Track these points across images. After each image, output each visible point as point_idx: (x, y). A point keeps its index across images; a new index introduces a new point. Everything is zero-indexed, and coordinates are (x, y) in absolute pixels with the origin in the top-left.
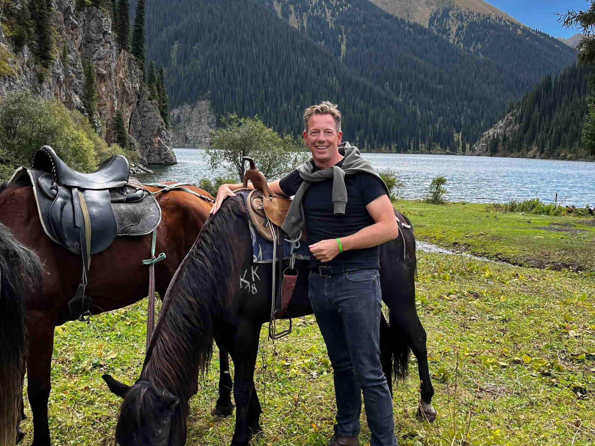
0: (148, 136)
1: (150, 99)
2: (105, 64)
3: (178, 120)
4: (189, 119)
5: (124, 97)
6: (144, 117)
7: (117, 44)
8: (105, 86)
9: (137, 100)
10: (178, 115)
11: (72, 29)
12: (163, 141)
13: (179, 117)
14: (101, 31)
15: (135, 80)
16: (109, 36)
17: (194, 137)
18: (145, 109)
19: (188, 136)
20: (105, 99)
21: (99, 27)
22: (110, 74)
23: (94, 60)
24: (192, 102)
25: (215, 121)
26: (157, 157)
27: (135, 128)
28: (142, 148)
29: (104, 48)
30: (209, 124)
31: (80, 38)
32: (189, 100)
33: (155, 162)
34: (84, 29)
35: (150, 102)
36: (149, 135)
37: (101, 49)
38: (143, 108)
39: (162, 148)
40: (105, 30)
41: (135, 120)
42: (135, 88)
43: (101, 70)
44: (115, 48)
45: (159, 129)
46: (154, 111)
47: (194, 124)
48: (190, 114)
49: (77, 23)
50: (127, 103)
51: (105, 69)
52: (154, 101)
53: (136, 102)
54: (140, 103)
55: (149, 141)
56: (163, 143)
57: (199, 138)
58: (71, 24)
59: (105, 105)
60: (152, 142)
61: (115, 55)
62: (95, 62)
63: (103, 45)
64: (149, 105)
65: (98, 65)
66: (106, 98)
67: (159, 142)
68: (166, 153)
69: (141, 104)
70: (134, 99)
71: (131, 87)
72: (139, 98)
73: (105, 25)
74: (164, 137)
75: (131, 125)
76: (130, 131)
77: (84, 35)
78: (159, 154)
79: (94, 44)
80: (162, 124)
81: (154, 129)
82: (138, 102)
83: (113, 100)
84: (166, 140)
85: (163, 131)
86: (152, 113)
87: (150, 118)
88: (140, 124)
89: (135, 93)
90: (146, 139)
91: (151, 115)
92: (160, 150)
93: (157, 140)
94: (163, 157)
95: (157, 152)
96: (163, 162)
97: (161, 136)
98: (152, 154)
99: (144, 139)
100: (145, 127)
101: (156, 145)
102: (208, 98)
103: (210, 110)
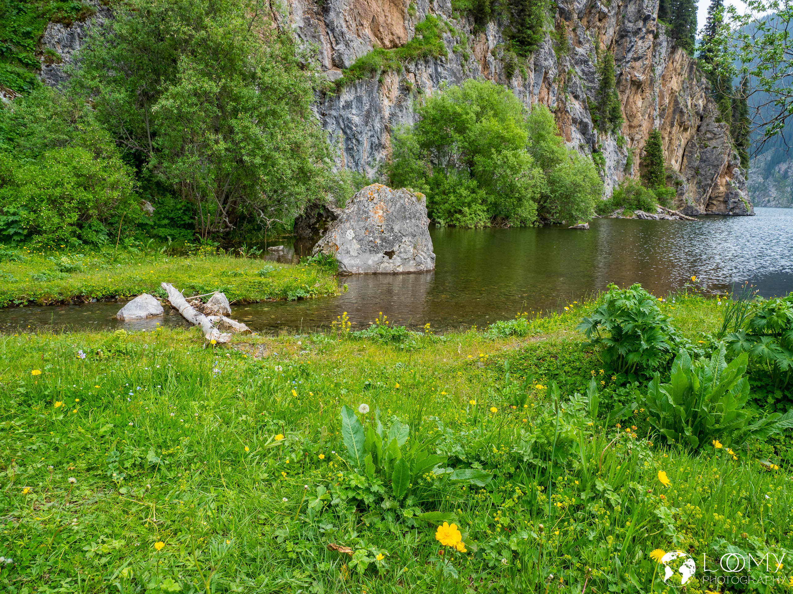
0: (709, 174)
1: (718, 120)
2: (644, 65)
5: (674, 118)
6: (706, 147)
7: (669, 39)
8: (643, 99)
9: (698, 122)
10: (786, 170)
11: (600, 20)
14: (640, 17)
15: (698, 95)
16: (652, 22)
18: (709, 135)
20: (641, 118)
21: (639, 11)
22: (652, 82)
23: (629, 61)
26: (722, 207)
27: (689, 163)
28: (699, 193)
29: (643, 42)
31: (611, 31)
33: (717, 212)
34: (618, 19)
35: (717, 124)
36: (711, 174)
37: (640, 43)
38: (706, 133)
39: (732, 194)
40: (647, 13)
41: (690, 152)
42: (696, 106)
43: (637, 75)
44: (665, 44)
45: (729, 166)
46: (722, 137)
49: (606, 10)
50: (681, 127)
51: (643, 73)
52: (723, 123)
53: (696, 125)
54: (702, 128)
55: (710, 182)
58: (599, 12)
59: (640, 126)
60: (716, 185)
61: (663, 55)
62: (628, 65)
63: (643, 38)
64: (716, 129)
65: (633, 68)
66: (642, 116)
67: (728, 184)
68: (737, 200)
69: (703, 128)
70: (694, 122)
71: (689, 104)
72: (701, 120)
73: (647, 6)
74: (737, 178)
75: (685, 160)
76: (683, 167)
77: (618, 28)
78: (725, 202)
79: (630, 38)
80: (735, 158)
81: (719, 163)
82: (699, 127)
83: (653, 119)
84: (739, 182)
85: (736, 169)
86: (718, 140)
87: (714, 148)
88: (698, 156)
89: (696, 112)
90: (705, 179)
91: (717, 143)
92: (727, 195)
93: (724, 181)
94: (731, 206)
95: (721, 199)
96: (731, 213)
97: (732, 176)
98: (715, 202)
99: (702, 178)
100: (705, 161)
101: (722, 189)
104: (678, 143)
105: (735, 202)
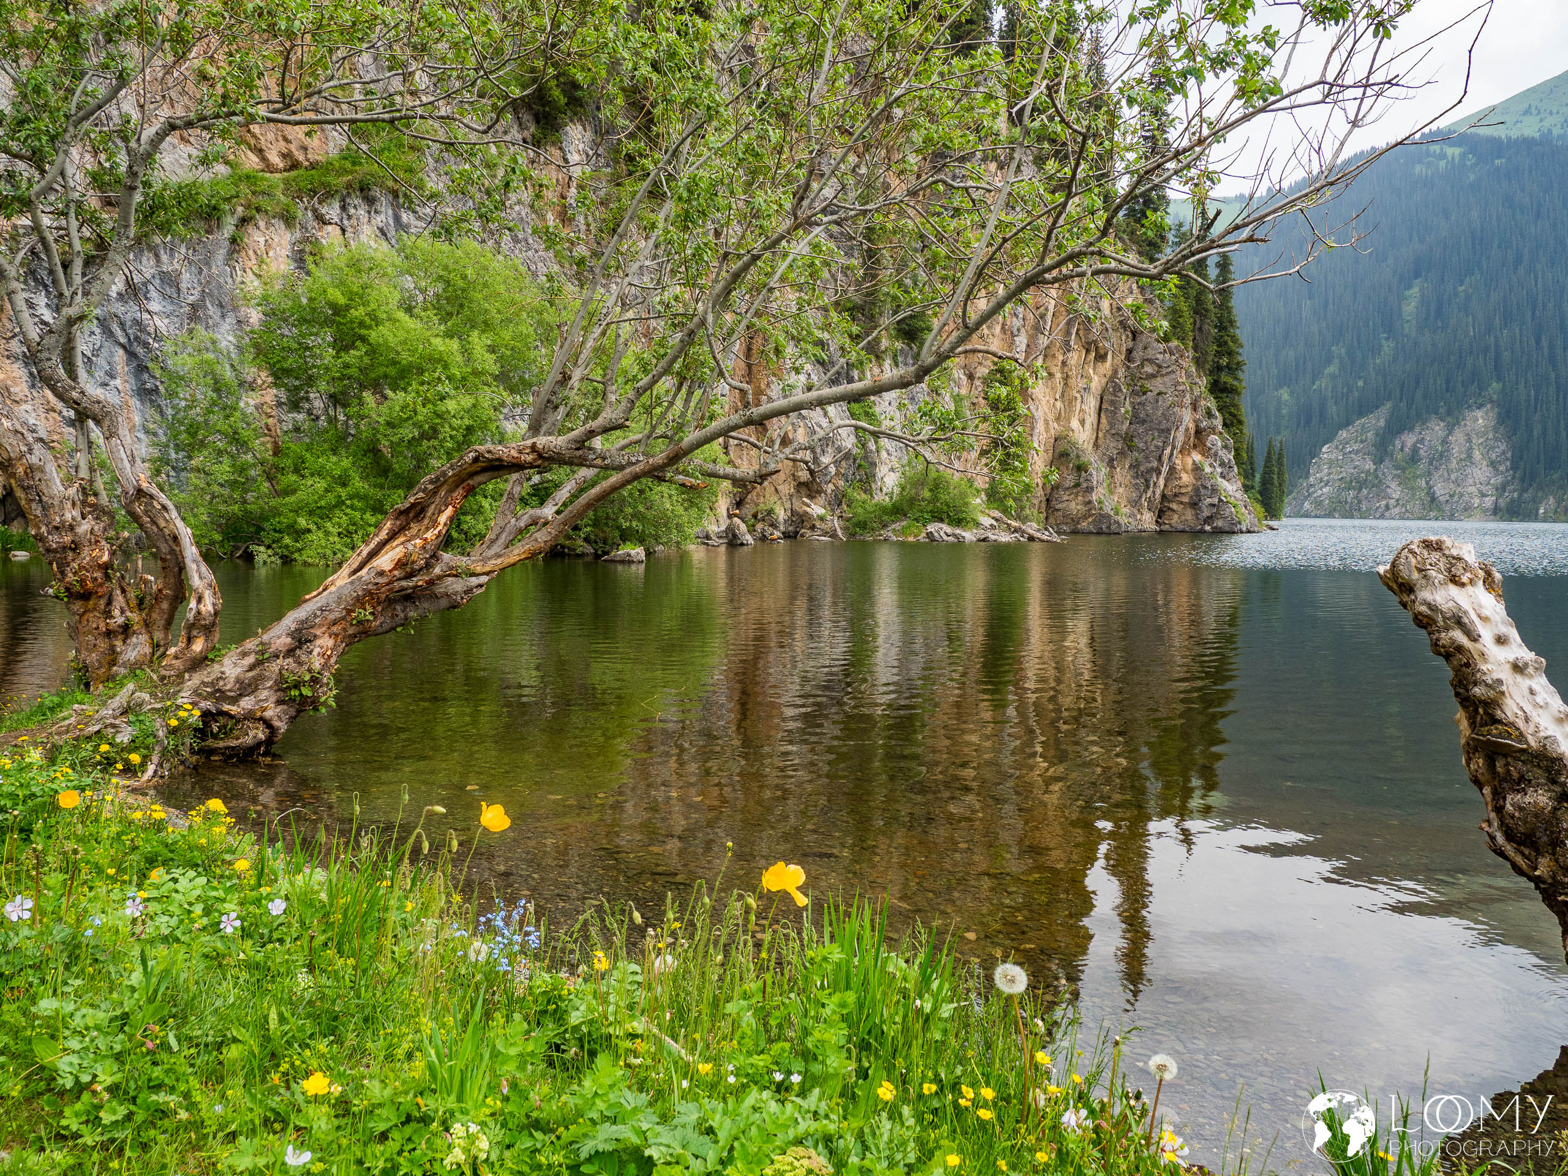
0: (1152, 448)
3: (1414, 458)
4: (1441, 455)
6: (1145, 393)
9: (1127, 343)
10: (1414, 445)
12: (1211, 465)
13: (1415, 450)
17: (1452, 496)
18: (1149, 369)
19: (1438, 493)
24: (1449, 413)
25: (1509, 455)
26: (1189, 514)
27: (1112, 425)
28: (1136, 487)
30: (1493, 464)
32: (1442, 410)
33: (1181, 527)
35: (1163, 346)
36: (1157, 447)
38: (1142, 365)
41: (1113, 403)
42: (1119, 309)
45: (1198, 432)
46: (1173, 372)
47: (1454, 464)
48: (1445, 442)
50: (1088, 351)
52: (1175, 343)
53: (1123, 349)
54: (1134, 353)
55: (1155, 464)
56: (1208, 470)
57: (1466, 498)
60: (1172, 469)
67: (1197, 469)
68: (1215, 501)
69: (1138, 355)
70: (1119, 342)
72: (1134, 339)
74: (1216, 454)
75: (1104, 420)
78: (1194, 505)
80: (1209, 414)
82: (1130, 351)
84: (1222, 464)
85: (1213, 437)
86: (1166, 379)
87: (1159, 394)
88: (1127, 412)
89: (1121, 322)
90: (1147, 458)
92: (1196, 490)
93: (1190, 461)
94: (1206, 513)
95: (1186, 499)
96: (1208, 528)
97: (1206, 452)
98: (1174, 506)
99: (1141, 457)
100: (1143, 422)
101: (1186, 478)
102: (1491, 401)
103: (1495, 429)
105: (1214, 505)
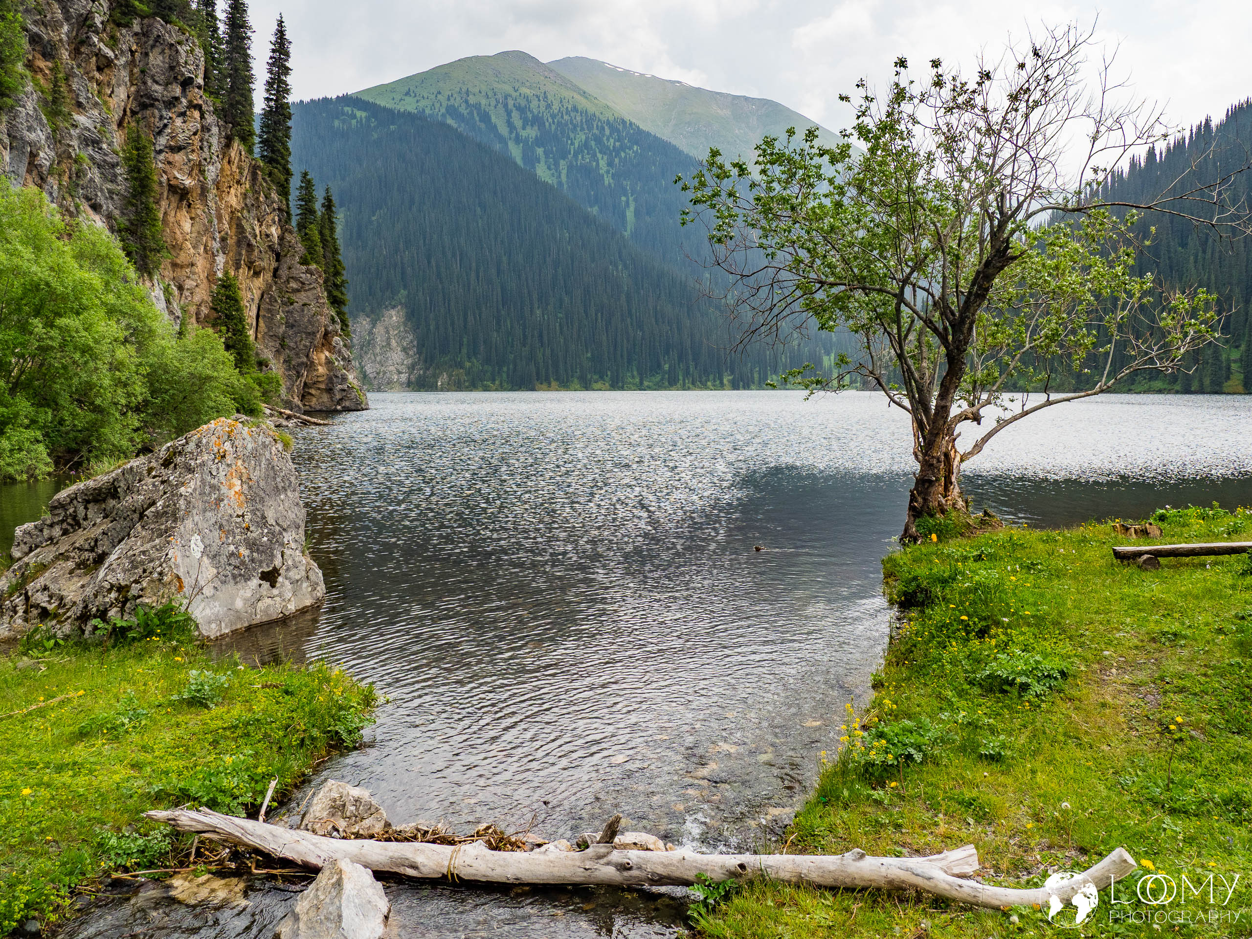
0: (301, 347)
1: (304, 262)
2: (189, 160)
5: (240, 254)
6: (292, 304)
7: (221, 123)
8: (192, 218)
9: (274, 264)
11: (100, 69)
12: (336, 359)
14: (175, 78)
15: (269, 219)
16: (196, 90)
17: (378, 373)
18: (294, 285)
20: (192, 251)
21: (172, 68)
22: (204, 191)
23: (160, 152)
24: (372, 311)
26: (325, 398)
27: (269, 328)
28: (289, 377)
29: (185, 122)
31: (122, 93)
33: (318, 408)
34: (131, 74)
35: (304, 268)
36: (305, 346)
37: (179, 122)
38: (288, 281)
39: (337, 377)
40: (188, 75)
41: (269, 311)
42: (267, 236)
43: (178, 176)
44: (215, 130)
45: (326, 334)
46: (314, 288)
49: (111, 54)
50: (249, 268)
51: (190, 174)
52: (313, 266)
53: (272, 267)
54: (280, 272)
55: (305, 360)
56: (336, 364)
58: (97, 55)
59: (192, 265)
60: (312, 363)
61: (215, 148)
62: (162, 157)
63: (183, 114)
64: (303, 276)
65: (169, 163)
66: (194, 247)
67: (329, 362)
68: (345, 387)
69: (284, 273)
70: (269, 262)
71: (258, 232)
72: (278, 260)
73: (186, 63)
74: (340, 352)
75: (262, 323)
76: (259, 336)
77: (133, 89)
78: (329, 390)
79: (160, 110)
80: (333, 321)
81: (315, 329)
82: (276, 270)
83: (213, 255)
84: (344, 359)
85: (336, 338)
86: (309, 293)
87: (304, 305)
88: (282, 318)
89: (269, 246)
90: (297, 354)
91: (308, 297)
92: (330, 380)
93: (323, 357)
94: (338, 396)
95: (323, 386)
96: (339, 407)
97: (332, 349)
98: (313, 391)
99: (292, 354)
100: (292, 326)
101: (321, 370)
102: (401, 303)
103: (405, 325)
104: (249, 295)
105: (344, 390)
